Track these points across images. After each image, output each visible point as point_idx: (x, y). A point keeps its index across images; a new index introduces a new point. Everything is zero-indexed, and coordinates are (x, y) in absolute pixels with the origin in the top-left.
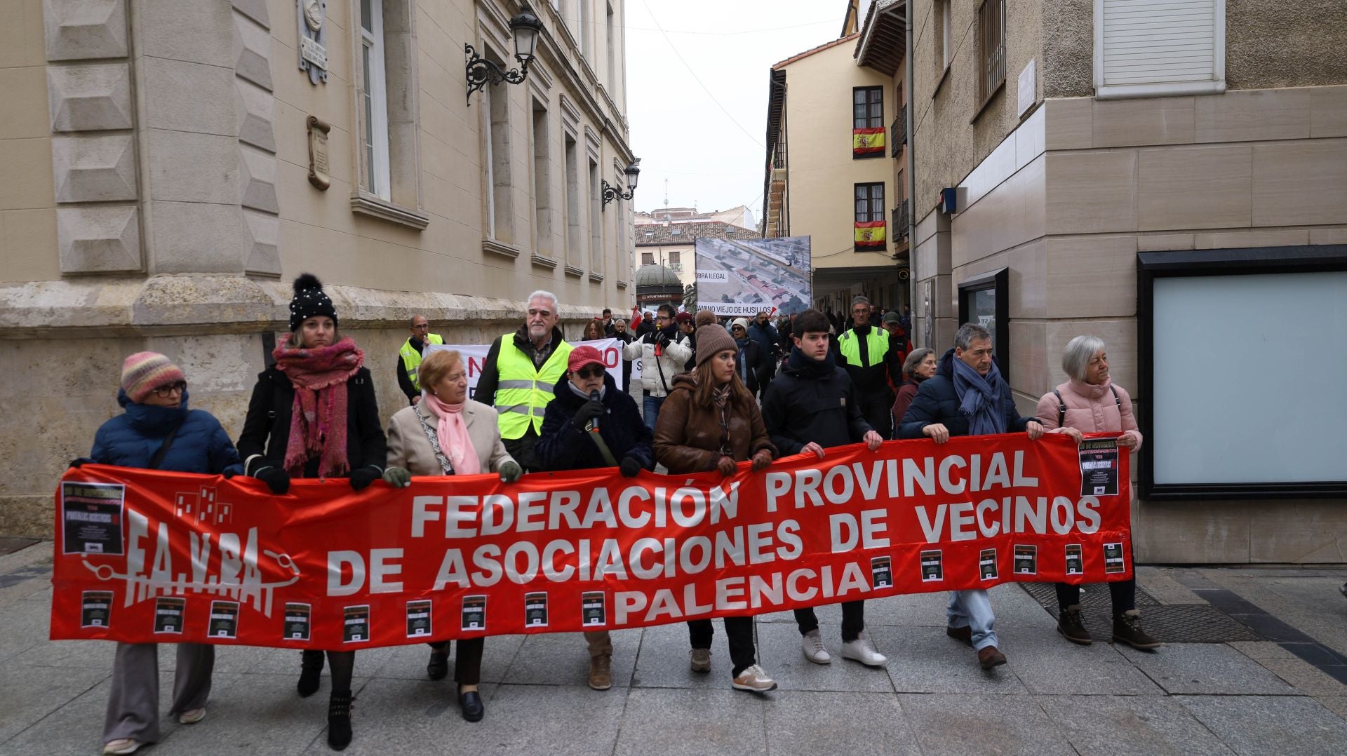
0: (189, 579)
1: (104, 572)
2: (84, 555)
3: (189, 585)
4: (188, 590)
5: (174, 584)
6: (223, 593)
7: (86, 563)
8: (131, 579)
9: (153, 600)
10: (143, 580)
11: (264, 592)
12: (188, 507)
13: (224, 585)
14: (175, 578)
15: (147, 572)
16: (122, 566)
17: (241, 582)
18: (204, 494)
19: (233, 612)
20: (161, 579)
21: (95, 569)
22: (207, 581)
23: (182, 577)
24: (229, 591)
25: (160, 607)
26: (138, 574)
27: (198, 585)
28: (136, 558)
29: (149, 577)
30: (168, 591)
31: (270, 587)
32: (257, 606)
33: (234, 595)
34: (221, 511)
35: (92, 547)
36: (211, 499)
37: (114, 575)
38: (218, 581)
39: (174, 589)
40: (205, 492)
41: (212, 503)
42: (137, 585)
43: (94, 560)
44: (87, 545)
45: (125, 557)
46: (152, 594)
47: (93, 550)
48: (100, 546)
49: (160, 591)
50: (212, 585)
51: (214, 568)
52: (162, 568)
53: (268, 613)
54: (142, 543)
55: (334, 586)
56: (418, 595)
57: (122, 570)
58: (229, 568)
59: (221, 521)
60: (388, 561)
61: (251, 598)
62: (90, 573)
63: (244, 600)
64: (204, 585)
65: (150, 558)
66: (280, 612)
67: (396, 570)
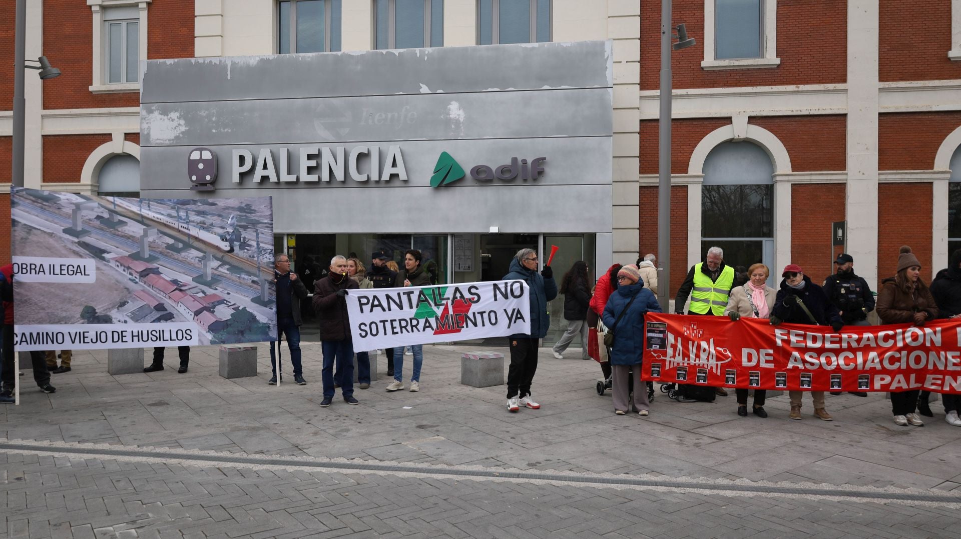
0: (689, 360)
1: (659, 356)
2: (652, 349)
3: (689, 362)
4: (688, 364)
5: (683, 361)
6: (701, 365)
7: (652, 353)
8: (668, 359)
9: (675, 367)
10: (672, 359)
11: (717, 365)
12: (688, 331)
13: (702, 362)
14: (684, 359)
15: (674, 356)
16: (665, 354)
17: (708, 361)
18: (693, 327)
19: (706, 373)
20: (679, 359)
21: (655, 355)
22: (695, 360)
23: (686, 358)
24: (703, 365)
25: (678, 370)
26: (671, 357)
27: (692, 362)
28: (670, 351)
29: (674, 359)
30: (681, 364)
31: (719, 363)
32: (714, 371)
33: (706, 366)
34: (699, 333)
35: (655, 347)
36: (695, 328)
37: (662, 358)
38: (699, 361)
39: (683, 363)
40: (693, 325)
42: (670, 361)
43: (655, 351)
44: (653, 346)
45: (666, 351)
46: (675, 365)
47: (656, 348)
48: (658, 346)
49: (678, 364)
50: (697, 362)
51: (698, 356)
52: (679, 355)
53: (719, 373)
54: (672, 346)
55: (745, 362)
56: (781, 370)
57: (665, 356)
58: (703, 356)
59: (700, 336)
60: (767, 355)
61: (712, 368)
62: (655, 357)
63: (709, 368)
64: (695, 363)
65: (675, 351)
66: (723, 373)
67: (771, 358)
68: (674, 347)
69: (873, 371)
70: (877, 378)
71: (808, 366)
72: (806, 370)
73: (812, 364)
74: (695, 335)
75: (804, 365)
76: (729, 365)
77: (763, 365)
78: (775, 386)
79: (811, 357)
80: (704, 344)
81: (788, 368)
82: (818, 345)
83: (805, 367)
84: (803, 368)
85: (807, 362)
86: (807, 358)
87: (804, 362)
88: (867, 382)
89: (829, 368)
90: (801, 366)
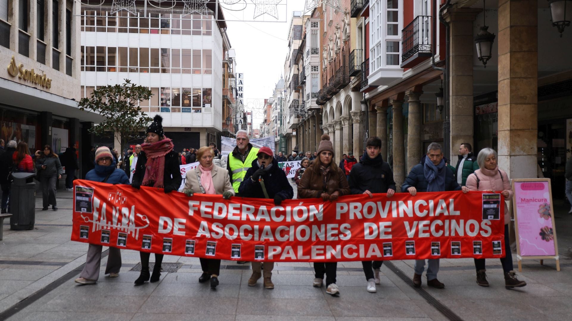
0: (112, 224)
1: (87, 219)
2: (81, 212)
3: (112, 226)
4: (111, 228)
5: (107, 225)
6: (122, 230)
7: (82, 216)
8: (94, 222)
9: (100, 231)
10: (98, 223)
11: (136, 230)
12: (113, 198)
13: (123, 227)
14: (107, 223)
15: (99, 220)
16: (91, 217)
17: (128, 226)
18: (117, 194)
19: (125, 237)
20: (103, 222)
21: (84, 218)
22: (117, 225)
23: (110, 223)
24: (124, 229)
25: (103, 233)
26: (96, 221)
27: (115, 226)
28: (96, 214)
29: (99, 222)
30: (105, 228)
31: (138, 229)
32: (133, 235)
33: (126, 231)
34: (123, 199)
35: (83, 210)
36: (120, 195)
37: (89, 221)
38: (121, 225)
39: (107, 227)
40: (118, 192)
41: (121, 197)
42: (96, 224)
43: (84, 214)
45: (93, 214)
46: (100, 228)
48: (86, 209)
49: (103, 227)
50: (119, 226)
51: (120, 221)
52: (104, 219)
53: (137, 238)
54: (97, 210)
55: (161, 230)
56: (191, 238)
57: (92, 219)
58: (125, 221)
59: (123, 203)
60: (180, 223)
61: (131, 232)
62: (83, 219)
63: (129, 233)
64: (116, 226)
65: (100, 215)
66: (141, 238)
67: (183, 227)
68: (99, 210)
69: (268, 243)
70: (271, 248)
71: (214, 235)
72: (212, 239)
73: (217, 233)
74: (119, 202)
75: (210, 234)
76: (147, 231)
77: (176, 232)
78: (184, 253)
79: (217, 226)
80: (125, 210)
81: (197, 236)
82: (223, 215)
83: (211, 236)
84: (210, 237)
85: (213, 231)
86: (214, 227)
87: (211, 231)
88: (262, 253)
89: (231, 238)
90: (208, 235)
